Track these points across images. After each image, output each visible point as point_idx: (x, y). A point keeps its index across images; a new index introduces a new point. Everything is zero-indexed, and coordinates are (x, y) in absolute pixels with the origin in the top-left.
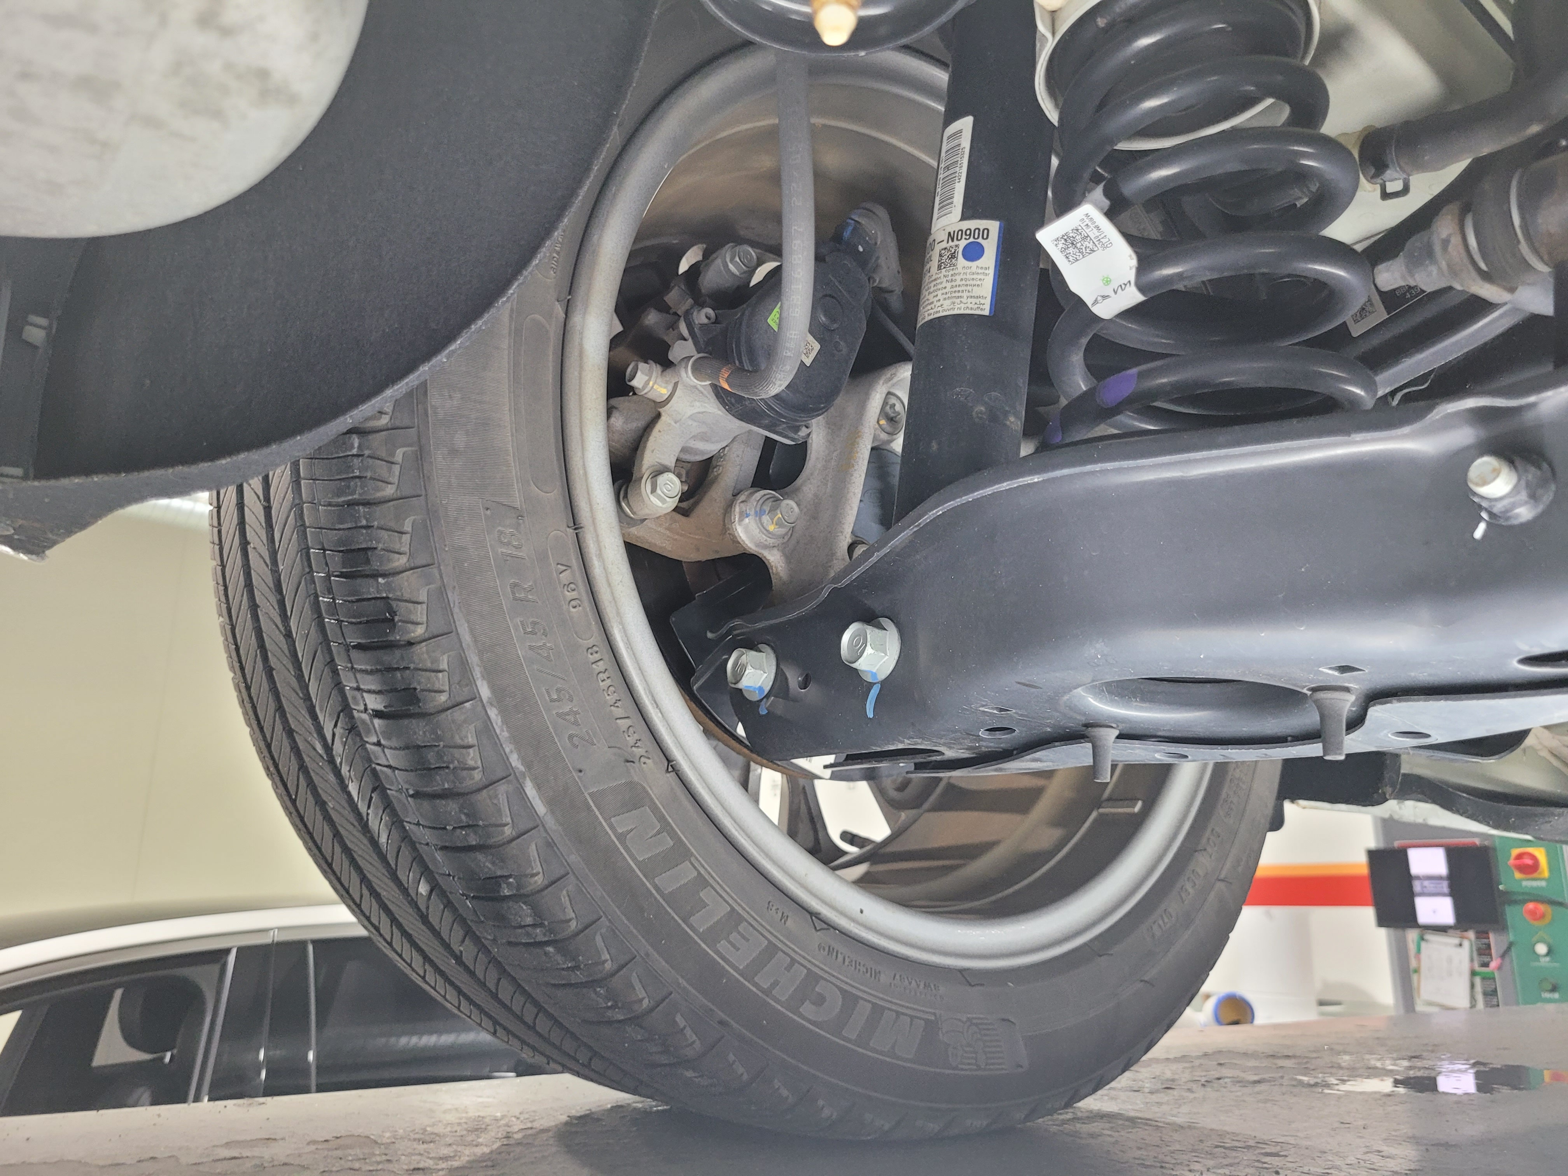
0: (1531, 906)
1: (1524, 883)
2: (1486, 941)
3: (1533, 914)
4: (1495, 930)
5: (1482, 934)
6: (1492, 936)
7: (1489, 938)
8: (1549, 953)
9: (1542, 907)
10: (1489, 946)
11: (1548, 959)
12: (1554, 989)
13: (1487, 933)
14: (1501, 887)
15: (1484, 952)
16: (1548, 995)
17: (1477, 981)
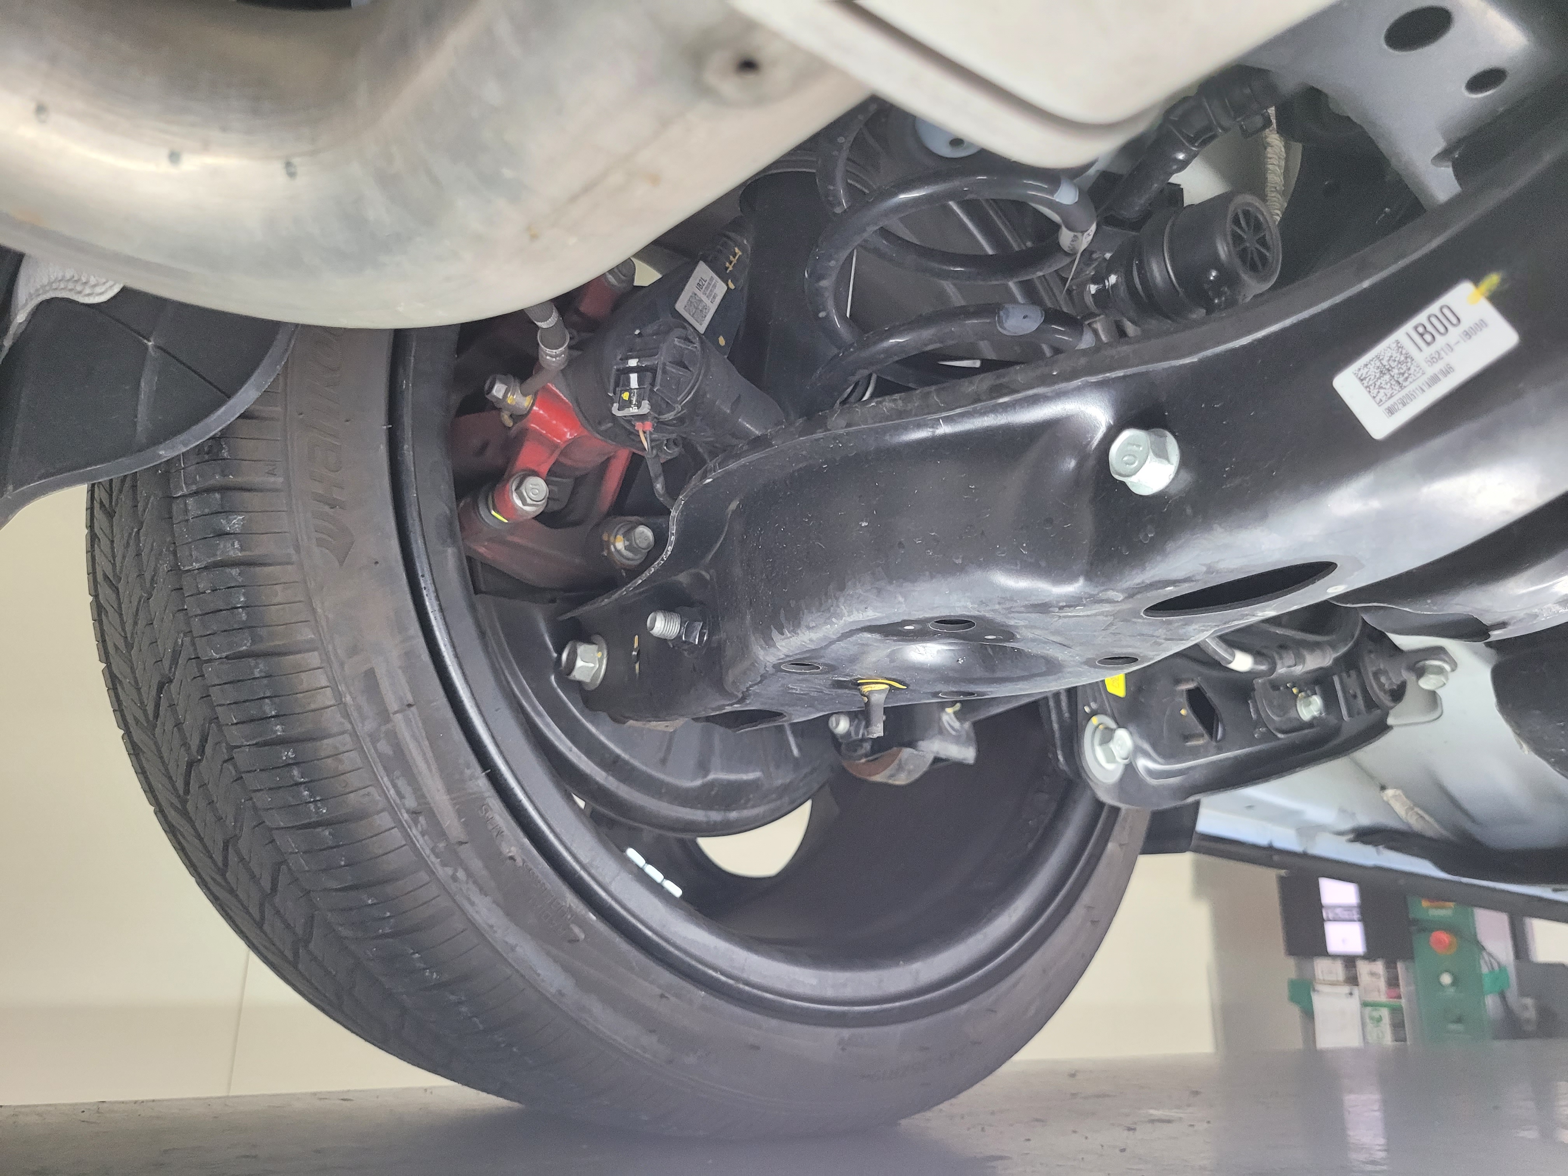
0: (1437, 935)
1: (1432, 913)
2: (1394, 971)
3: (1440, 945)
4: (1403, 960)
5: (1391, 966)
6: (1400, 966)
7: (1396, 968)
8: (1455, 983)
9: (1447, 937)
10: (1397, 978)
11: (1452, 989)
12: (1459, 1020)
13: (1396, 964)
14: (1410, 916)
15: (1393, 982)
16: (1453, 1027)
17: (1385, 1013)
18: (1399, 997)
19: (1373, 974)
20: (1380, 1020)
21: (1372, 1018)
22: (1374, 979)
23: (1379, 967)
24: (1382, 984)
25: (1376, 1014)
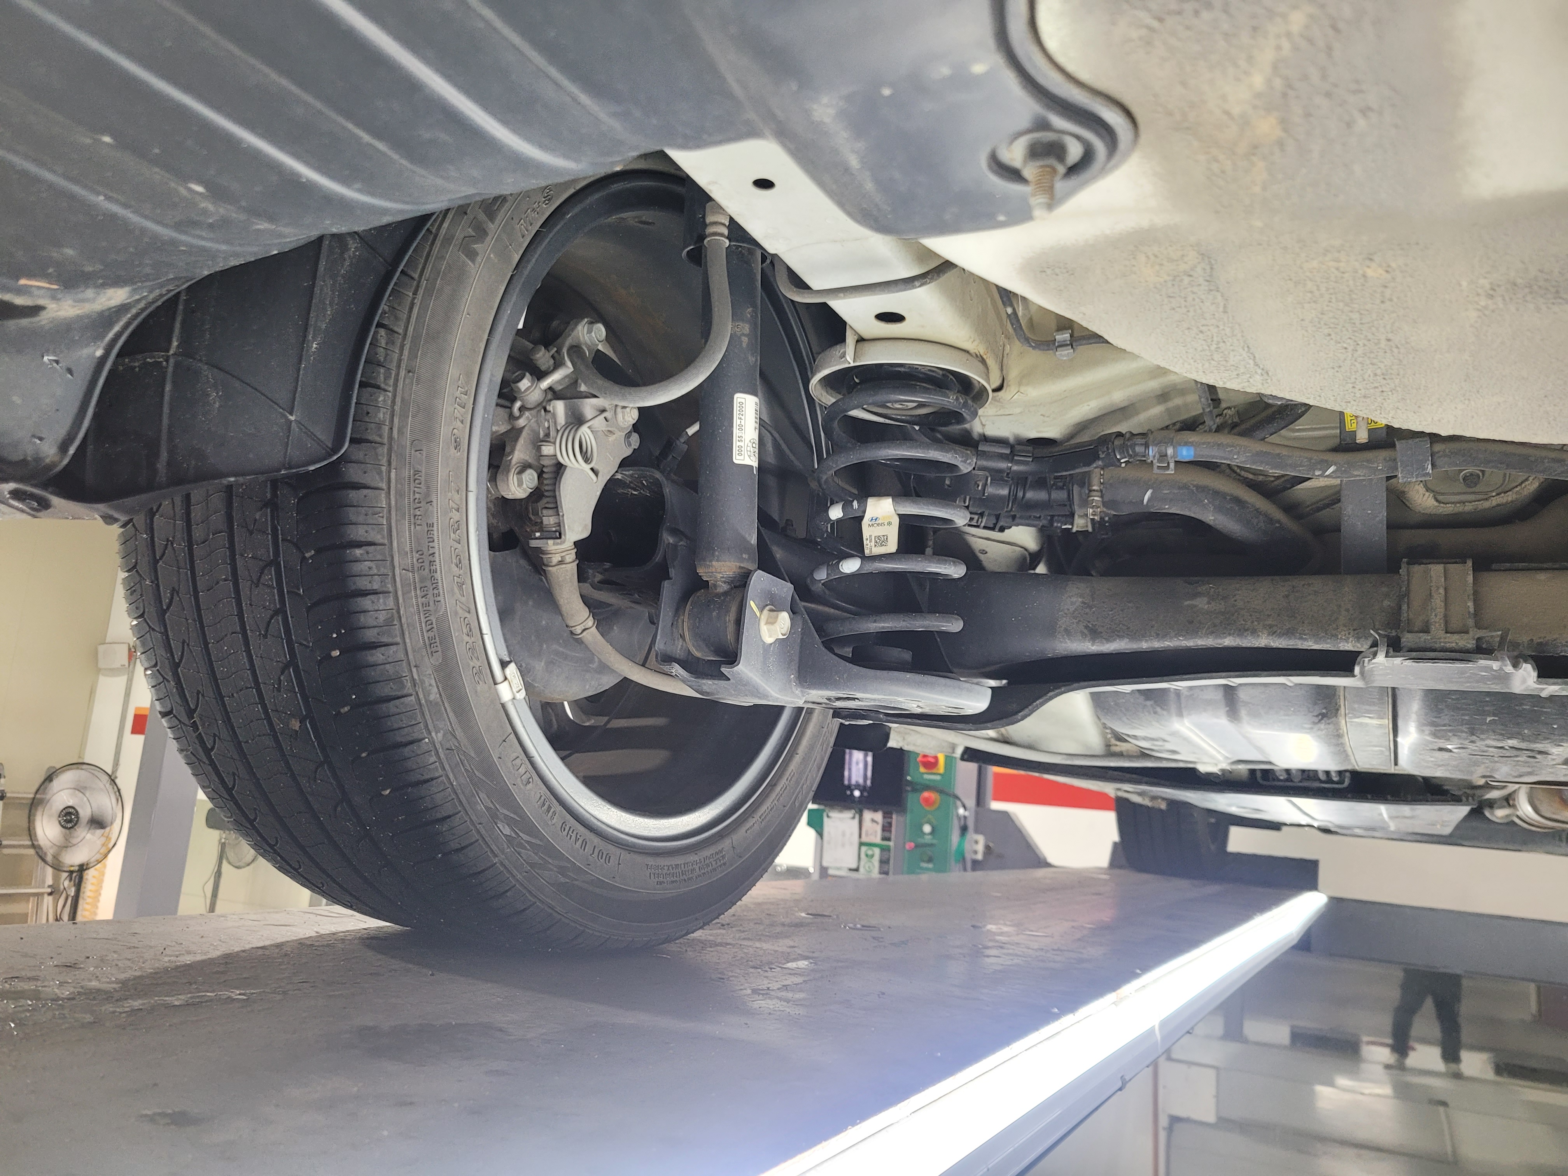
0: (926, 794)
1: (926, 777)
2: (889, 820)
3: (927, 801)
4: (897, 812)
5: (887, 815)
6: (894, 816)
7: (892, 818)
8: (932, 832)
9: (933, 795)
10: (890, 824)
11: (930, 837)
12: (930, 861)
13: (891, 814)
14: (909, 778)
15: (887, 828)
16: (924, 865)
17: (877, 851)
18: (889, 839)
19: (873, 821)
20: (872, 856)
21: (867, 855)
22: (875, 824)
23: (879, 816)
24: (879, 829)
25: (870, 853)
